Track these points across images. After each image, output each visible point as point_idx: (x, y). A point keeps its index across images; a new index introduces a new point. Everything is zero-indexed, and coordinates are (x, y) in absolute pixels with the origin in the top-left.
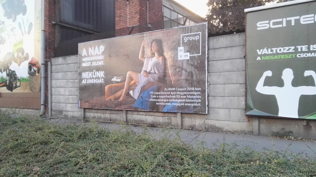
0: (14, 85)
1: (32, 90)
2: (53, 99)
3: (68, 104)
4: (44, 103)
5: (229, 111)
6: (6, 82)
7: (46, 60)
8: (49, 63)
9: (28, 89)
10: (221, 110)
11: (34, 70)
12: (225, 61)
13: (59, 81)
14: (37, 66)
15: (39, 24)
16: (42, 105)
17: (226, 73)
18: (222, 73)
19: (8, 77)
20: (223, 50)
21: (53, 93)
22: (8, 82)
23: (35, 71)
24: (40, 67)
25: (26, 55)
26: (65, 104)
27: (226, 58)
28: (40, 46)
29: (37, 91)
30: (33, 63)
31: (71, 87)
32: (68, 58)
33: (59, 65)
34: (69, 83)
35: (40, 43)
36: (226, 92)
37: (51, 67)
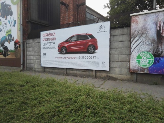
0: (7, 54)
1: (16, 57)
3: (35, 64)
4: (22, 63)
5: (121, 69)
6: (3, 52)
7: (23, 40)
10: (117, 69)
11: (17, 46)
13: (31, 52)
15: (20, 21)
17: (120, 49)
19: (4, 49)
24: (20, 45)
26: (33, 64)
27: (120, 41)
28: (20, 33)
29: (19, 57)
30: (16, 42)
31: (37, 55)
32: (35, 40)
33: (31, 43)
34: (36, 53)
35: (20, 32)
36: (120, 59)
37: (26, 45)
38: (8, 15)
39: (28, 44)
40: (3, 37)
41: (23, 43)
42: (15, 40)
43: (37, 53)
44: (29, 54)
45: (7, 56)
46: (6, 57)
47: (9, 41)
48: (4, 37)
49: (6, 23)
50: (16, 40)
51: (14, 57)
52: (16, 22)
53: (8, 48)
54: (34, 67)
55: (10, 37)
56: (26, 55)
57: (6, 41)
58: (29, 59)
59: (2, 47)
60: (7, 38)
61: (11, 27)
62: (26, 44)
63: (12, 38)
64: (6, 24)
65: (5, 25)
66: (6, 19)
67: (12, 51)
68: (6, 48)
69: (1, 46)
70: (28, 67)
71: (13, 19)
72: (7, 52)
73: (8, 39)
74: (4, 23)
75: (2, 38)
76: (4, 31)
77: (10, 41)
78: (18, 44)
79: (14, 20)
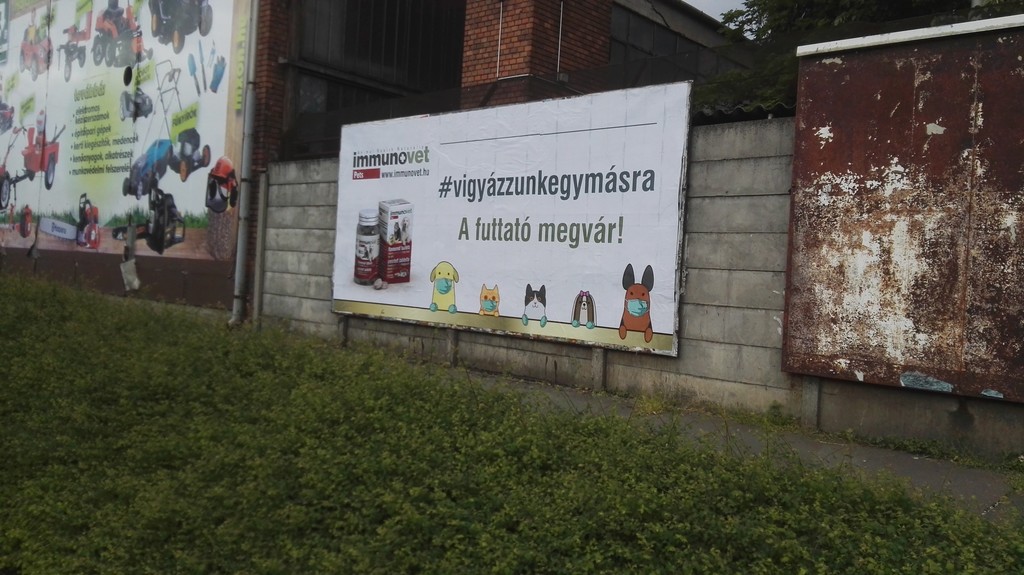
0: (168, 236)
1: (212, 254)
2: (267, 284)
3: (304, 300)
4: (240, 292)
5: (739, 351)
6: (147, 226)
7: (254, 167)
8: (263, 178)
9: (203, 250)
10: (717, 347)
11: (222, 195)
12: (737, 201)
13: (286, 230)
14: (230, 183)
15: (243, 62)
16: (237, 297)
17: (738, 238)
18: (726, 237)
19: (154, 209)
20: (731, 166)
21: (269, 264)
22: (151, 225)
23: (224, 199)
24: (237, 189)
25: (204, 150)
26: (296, 300)
27: (738, 190)
28: (242, 127)
29: (226, 256)
30: (221, 175)
31: (316, 250)
32: (313, 167)
33: (289, 184)
34: (312, 239)
35: (242, 119)
36: (734, 294)
37: (268, 189)
38: (190, 31)
39: (274, 190)
40: (154, 145)
41: (253, 182)
42: (213, 164)
43: (319, 238)
44: (277, 243)
45: (167, 247)
46: (160, 251)
47: (183, 166)
48: (161, 143)
49: (175, 71)
50: (219, 164)
51: (200, 254)
52: (224, 68)
53: (174, 206)
54: (296, 316)
55: (189, 148)
56: (264, 249)
57: (168, 167)
58: (275, 268)
59: (147, 196)
60: (177, 149)
61: (199, 92)
62: (268, 185)
63: (201, 150)
64: (177, 74)
65: (170, 81)
66: (178, 50)
67: (193, 220)
68: (164, 205)
69: (144, 194)
70: (267, 310)
71: (213, 52)
72: (171, 225)
73: (178, 157)
74: (167, 68)
75: (148, 152)
76: (166, 112)
77: (187, 166)
78: (227, 188)
79: (219, 54)
